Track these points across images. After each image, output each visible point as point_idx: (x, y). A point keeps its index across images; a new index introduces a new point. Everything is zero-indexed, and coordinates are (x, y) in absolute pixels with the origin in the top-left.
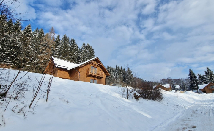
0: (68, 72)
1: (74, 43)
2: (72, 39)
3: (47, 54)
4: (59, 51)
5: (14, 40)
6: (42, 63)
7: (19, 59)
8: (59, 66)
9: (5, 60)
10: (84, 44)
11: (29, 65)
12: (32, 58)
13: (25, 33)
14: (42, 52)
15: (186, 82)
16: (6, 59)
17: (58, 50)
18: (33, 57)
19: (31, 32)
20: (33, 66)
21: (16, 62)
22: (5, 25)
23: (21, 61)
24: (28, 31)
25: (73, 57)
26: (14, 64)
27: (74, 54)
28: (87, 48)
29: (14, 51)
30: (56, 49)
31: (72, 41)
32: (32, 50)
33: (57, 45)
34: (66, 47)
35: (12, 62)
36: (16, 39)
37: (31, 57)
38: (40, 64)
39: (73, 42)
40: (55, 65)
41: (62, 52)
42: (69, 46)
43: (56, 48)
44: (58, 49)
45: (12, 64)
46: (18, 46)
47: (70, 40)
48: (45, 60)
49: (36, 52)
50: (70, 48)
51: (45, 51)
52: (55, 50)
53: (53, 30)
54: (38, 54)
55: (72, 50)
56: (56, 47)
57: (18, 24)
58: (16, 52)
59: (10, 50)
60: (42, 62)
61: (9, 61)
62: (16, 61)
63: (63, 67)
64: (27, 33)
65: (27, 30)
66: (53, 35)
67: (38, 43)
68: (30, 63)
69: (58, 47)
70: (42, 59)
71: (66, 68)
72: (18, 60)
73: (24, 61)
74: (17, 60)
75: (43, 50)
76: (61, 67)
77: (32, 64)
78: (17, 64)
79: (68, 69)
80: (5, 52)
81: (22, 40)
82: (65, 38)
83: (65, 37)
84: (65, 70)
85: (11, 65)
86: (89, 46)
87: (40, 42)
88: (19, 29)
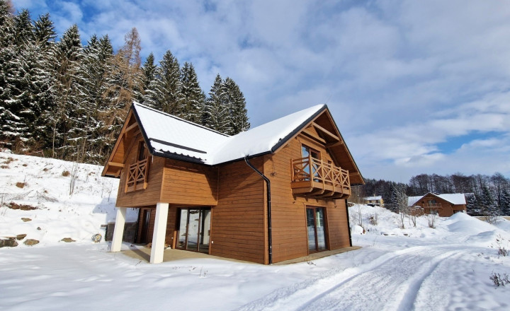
0: (207, 176)
1: (192, 77)
2: (186, 65)
3: (122, 107)
4: (154, 98)
5: (31, 67)
6: (110, 131)
7: (46, 122)
8: (166, 148)
9: (6, 123)
10: (218, 78)
11: (76, 139)
12: (84, 120)
13: (64, 49)
14: (108, 101)
15: (492, 184)
16: (8, 122)
17: (150, 96)
18: (85, 117)
19: (79, 46)
20: (87, 142)
21: (38, 130)
22: (8, 25)
23: (52, 125)
24: (71, 42)
25: (190, 115)
26: (34, 136)
27: (195, 108)
28: (226, 90)
29: (32, 97)
30: (147, 93)
31: (186, 70)
32: (81, 96)
33: (148, 83)
34: (174, 87)
35: (28, 131)
36: (35, 62)
37: (81, 117)
38: (104, 135)
39: (190, 73)
40: (148, 141)
41: (164, 101)
42: (180, 84)
43: (147, 91)
44: (151, 93)
45: (27, 137)
46: (42, 84)
47: (182, 67)
48: (117, 123)
49: (91, 101)
50: (184, 90)
51: (116, 98)
52: (143, 97)
53: (136, 37)
54: (98, 107)
55: (187, 95)
56: (145, 89)
57: (46, 26)
58: (37, 100)
59: (20, 93)
60: (110, 129)
61: (18, 126)
62: (40, 127)
63: (186, 153)
64: (70, 48)
65: (69, 42)
66: (137, 52)
67: (98, 73)
68: (77, 132)
69: (150, 88)
70: (109, 120)
71: (197, 155)
72: (44, 125)
73: (63, 127)
74: (40, 123)
75: (111, 94)
76: (179, 151)
77: (83, 134)
78: (43, 135)
79: (210, 160)
80: (6, 101)
81: (56, 68)
82: (169, 61)
83: (168, 56)
84: (193, 165)
85: (26, 140)
86: (233, 84)
87: (103, 71)
88: (48, 38)
